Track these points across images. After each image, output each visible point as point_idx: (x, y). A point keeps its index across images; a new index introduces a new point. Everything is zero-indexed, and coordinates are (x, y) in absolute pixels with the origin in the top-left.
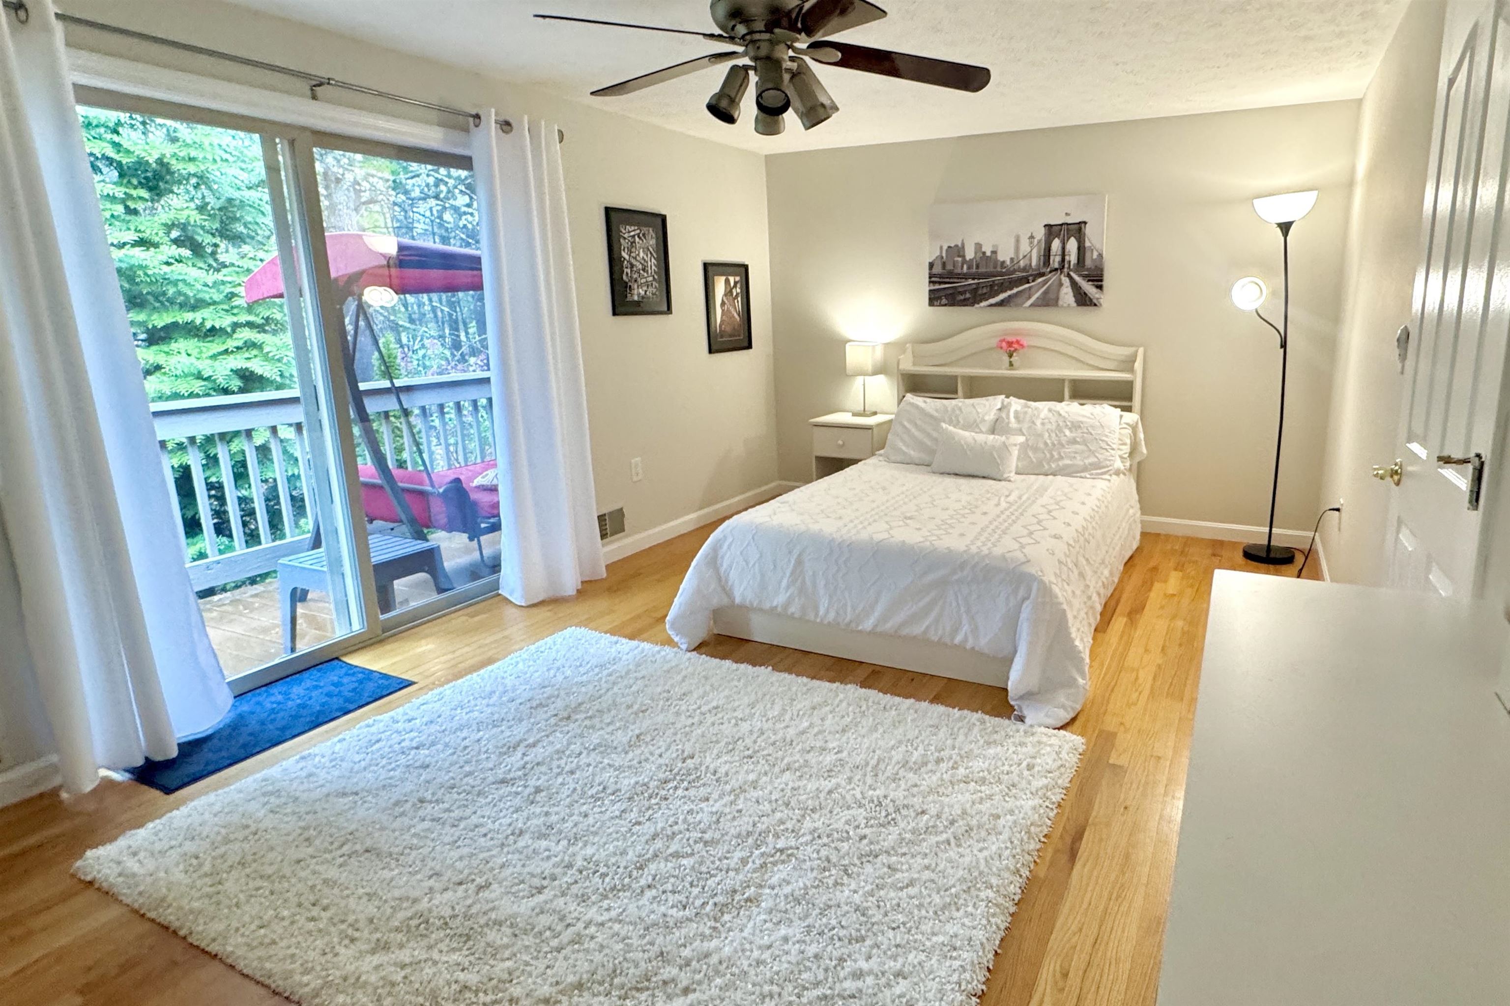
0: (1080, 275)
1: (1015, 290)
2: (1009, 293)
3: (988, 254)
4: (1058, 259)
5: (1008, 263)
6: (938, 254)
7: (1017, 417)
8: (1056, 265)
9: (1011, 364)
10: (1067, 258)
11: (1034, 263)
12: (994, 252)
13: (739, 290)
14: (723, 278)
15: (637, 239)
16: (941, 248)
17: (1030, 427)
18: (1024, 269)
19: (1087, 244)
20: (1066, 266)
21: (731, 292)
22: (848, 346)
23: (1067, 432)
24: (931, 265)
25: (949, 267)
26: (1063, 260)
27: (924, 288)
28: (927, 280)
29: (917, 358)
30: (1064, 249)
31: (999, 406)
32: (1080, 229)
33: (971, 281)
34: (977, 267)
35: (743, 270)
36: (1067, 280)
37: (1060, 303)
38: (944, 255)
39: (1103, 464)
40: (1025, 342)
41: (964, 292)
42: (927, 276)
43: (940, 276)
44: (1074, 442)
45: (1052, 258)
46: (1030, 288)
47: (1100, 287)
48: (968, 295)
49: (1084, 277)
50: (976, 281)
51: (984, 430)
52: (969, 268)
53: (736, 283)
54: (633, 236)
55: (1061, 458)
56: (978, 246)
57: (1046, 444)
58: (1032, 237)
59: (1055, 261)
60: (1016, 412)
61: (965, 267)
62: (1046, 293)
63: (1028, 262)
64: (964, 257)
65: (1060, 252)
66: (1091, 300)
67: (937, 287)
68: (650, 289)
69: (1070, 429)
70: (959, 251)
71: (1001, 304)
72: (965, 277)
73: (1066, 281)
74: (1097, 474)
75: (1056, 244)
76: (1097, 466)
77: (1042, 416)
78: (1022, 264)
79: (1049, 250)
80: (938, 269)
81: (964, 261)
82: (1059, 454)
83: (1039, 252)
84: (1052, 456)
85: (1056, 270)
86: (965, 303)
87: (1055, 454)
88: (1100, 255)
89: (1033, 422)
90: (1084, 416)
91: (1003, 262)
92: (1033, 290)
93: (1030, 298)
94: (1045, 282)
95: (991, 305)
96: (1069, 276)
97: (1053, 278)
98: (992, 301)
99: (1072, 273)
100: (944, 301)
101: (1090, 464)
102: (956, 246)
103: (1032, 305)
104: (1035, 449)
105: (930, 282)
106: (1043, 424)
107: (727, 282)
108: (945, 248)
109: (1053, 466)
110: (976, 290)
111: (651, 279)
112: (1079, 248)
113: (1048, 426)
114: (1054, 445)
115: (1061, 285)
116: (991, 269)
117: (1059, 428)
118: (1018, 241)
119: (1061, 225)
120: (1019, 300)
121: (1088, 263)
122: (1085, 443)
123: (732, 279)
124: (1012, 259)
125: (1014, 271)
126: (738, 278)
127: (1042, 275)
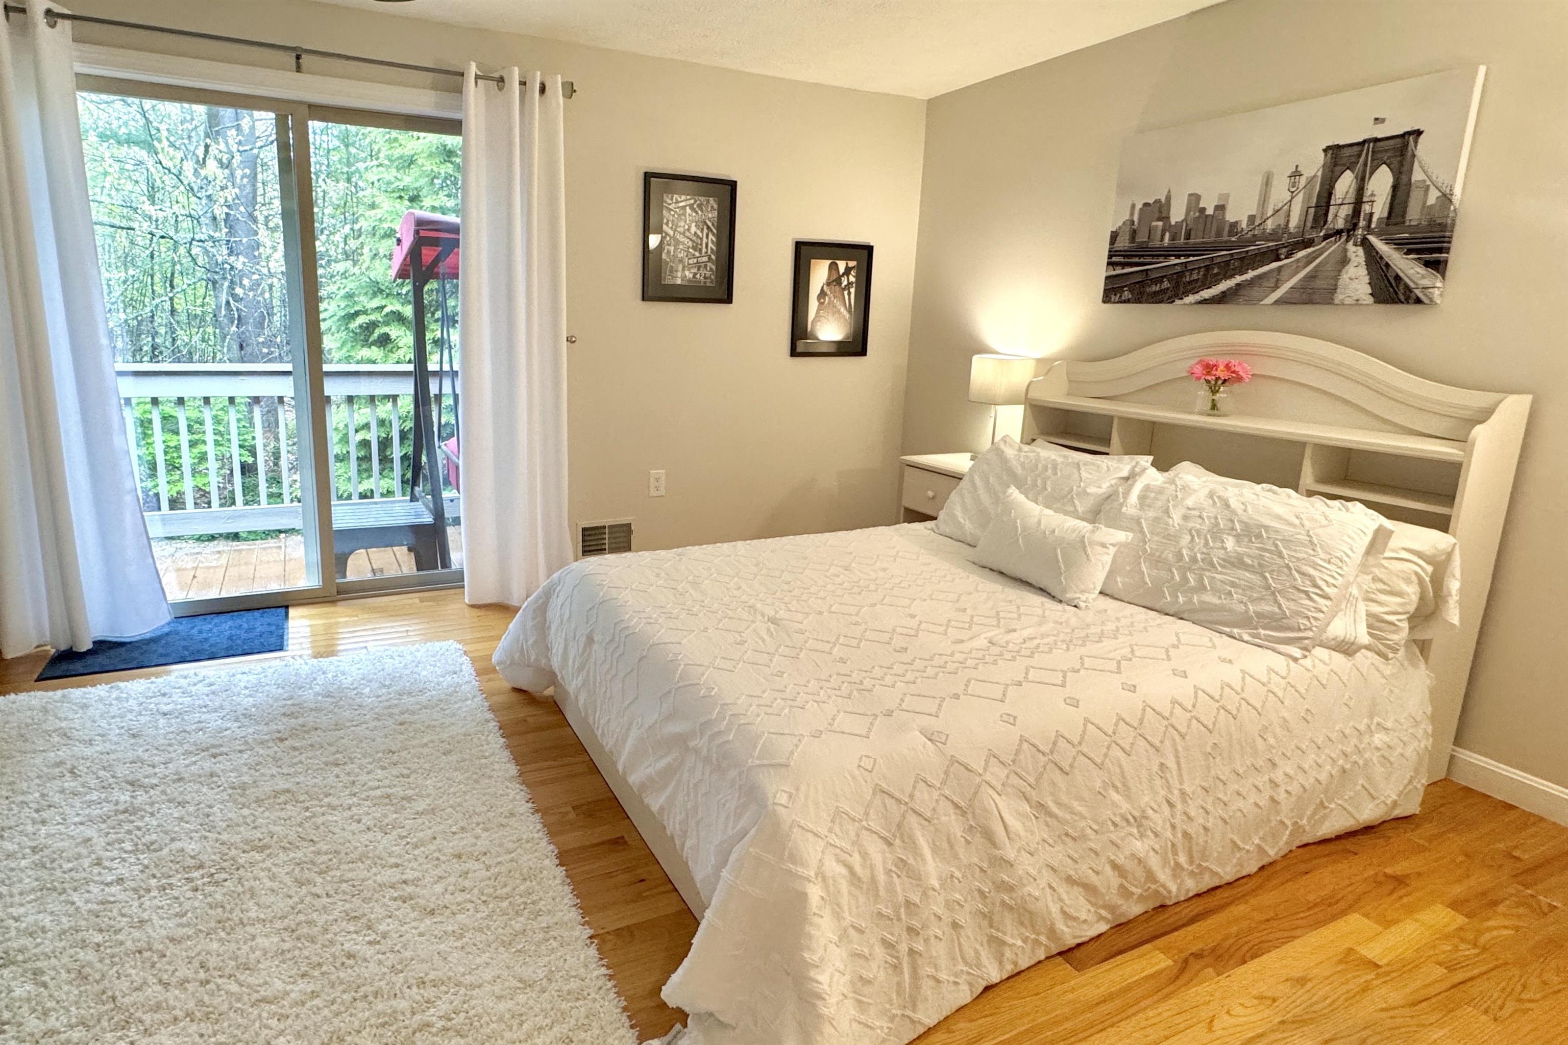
0: (1388, 242)
1: (1251, 274)
2: (1238, 279)
3: (1210, 211)
4: (1346, 211)
5: (1244, 225)
6: (1127, 217)
7: (1142, 498)
8: (1340, 224)
9: (1214, 406)
10: (1366, 208)
11: (1294, 222)
12: (1221, 208)
13: (852, 279)
14: (827, 263)
15: (688, 210)
16: (1133, 206)
17: (1156, 520)
18: (1274, 235)
19: (1417, 175)
20: (1362, 223)
21: (838, 281)
22: (976, 359)
23: (1230, 543)
24: (1114, 236)
25: (1142, 238)
26: (1356, 212)
27: (1100, 272)
28: (1105, 260)
29: (1075, 385)
30: (1360, 190)
31: (1125, 473)
32: (1406, 146)
33: (1174, 261)
34: (1188, 237)
35: (866, 252)
36: (1360, 251)
37: (1339, 297)
38: (1136, 218)
39: (1292, 622)
40: (1246, 368)
41: (1160, 280)
42: (1106, 254)
43: (1126, 254)
44: (1237, 562)
45: (1332, 210)
46: (1279, 269)
47: (1438, 266)
48: (1166, 284)
49: (1398, 244)
50: (1183, 260)
51: (1080, 509)
52: (1173, 238)
53: (848, 271)
54: (684, 207)
55: (1201, 588)
56: (1195, 198)
57: (1179, 556)
58: (1296, 174)
59: (1339, 216)
60: (1147, 488)
61: (1167, 235)
62: (1311, 277)
63: (1282, 222)
64: (1165, 218)
65: (1351, 198)
66: (1408, 289)
67: (1119, 271)
68: (703, 271)
69: (1238, 537)
70: (1160, 210)
71: (1221, 299)
72: (1166, 253)
73: (1357, 254)
74: (1268, 638)
75: (1345, 184)
76: (1276, 622)
77: (1190, 502)
78: (1270, 225)
79: (1330, 194)
80: (1123, 243)
81: (1167, 228)
82: (1201, 580)
83: (1308, 198)
84: (1185, 579)
85: (1339, 232)
86: (1157, 298)
87: (1191, 577)
88: (1446, 198)
89: (1167, 512)
90: (1279, 518)
91: (1234, 225)
92: (1285, 274)
93: (1276, 287)
94: (1310, 260)
95: (1204, 302)
96: (1365, 243)
97: (1333, 248)
98: (1206, 294)
99: (1372, 238)
100: (1127, 295)
101: (1260, 615)
102: (1157, 201)
103: (1277, 302)
104: (1157, 561)
105: (1109, 264)
106: (1185, 518)
107: (833, 267)
108: (1139, 206)
109: (1181, 599)
110: (1180, 274)
111: (705, 259)
112: (1395, 188)
113: (1195, 524)
114: (1194, 560)
115: (1344, 261)
116: (1211, 238)
117: (1216, 532)
118: (1267, 182)
119: (1364, 142)
120: (1255, 292)
121: (1414, 214)
122: (1260, 569)
123: (842, 265)
124: (1252, 219)
125: (1252, 242)
126: (852, 264)
127: (1308, 243)
